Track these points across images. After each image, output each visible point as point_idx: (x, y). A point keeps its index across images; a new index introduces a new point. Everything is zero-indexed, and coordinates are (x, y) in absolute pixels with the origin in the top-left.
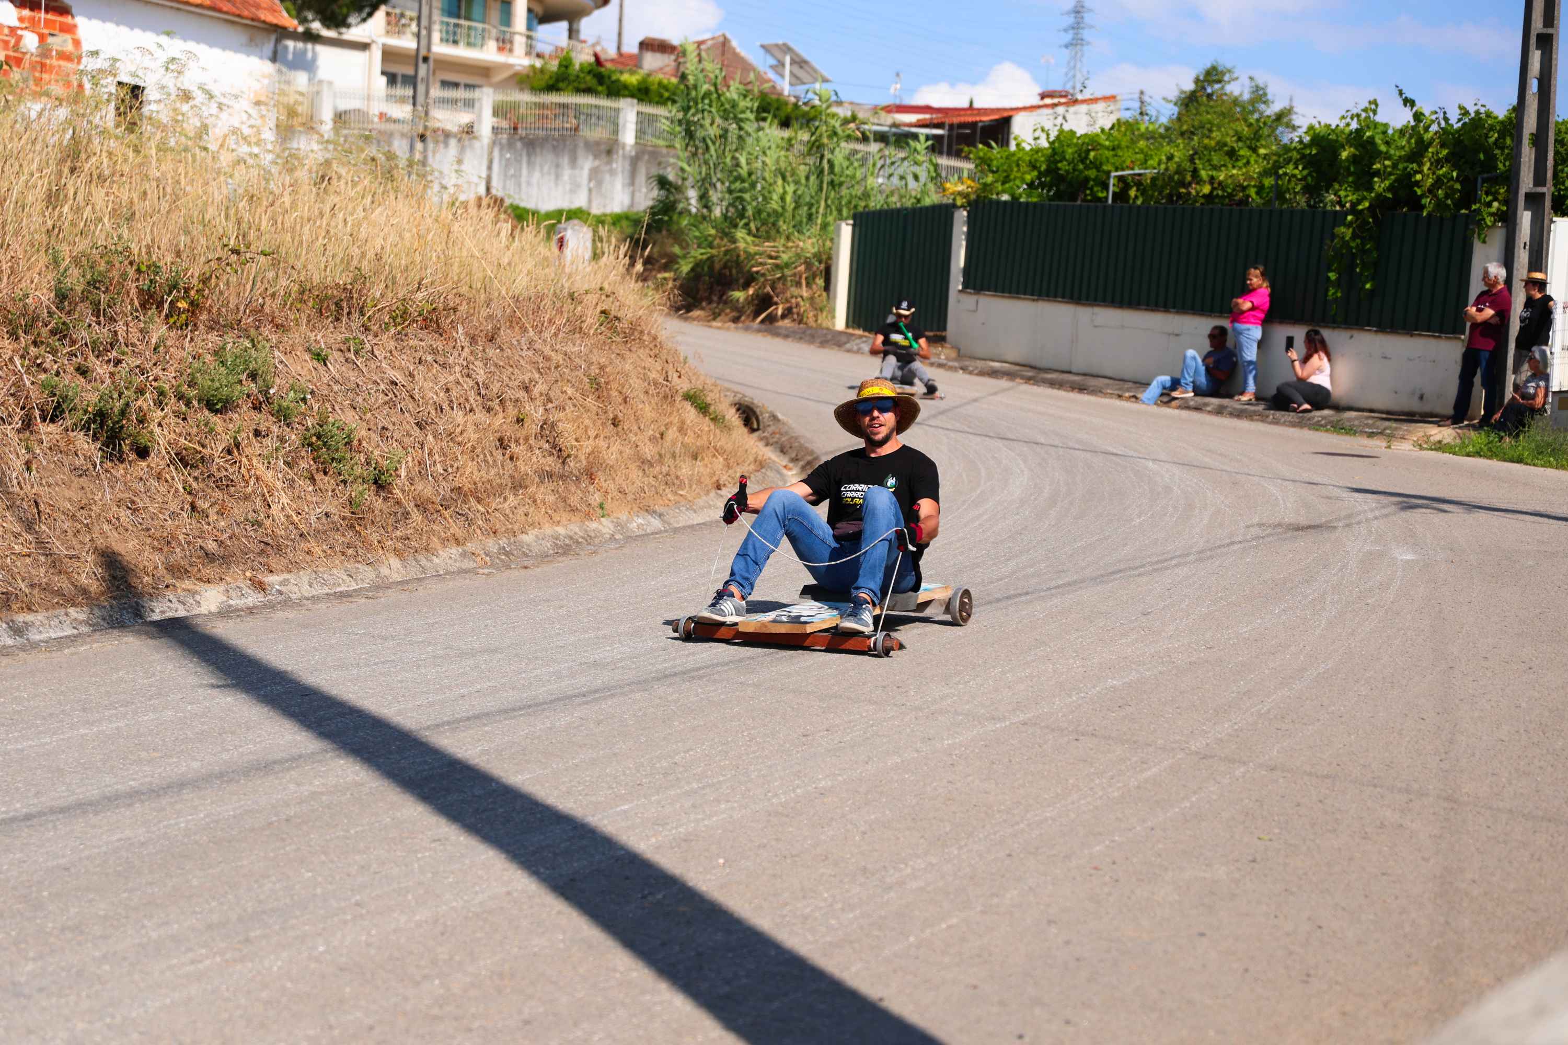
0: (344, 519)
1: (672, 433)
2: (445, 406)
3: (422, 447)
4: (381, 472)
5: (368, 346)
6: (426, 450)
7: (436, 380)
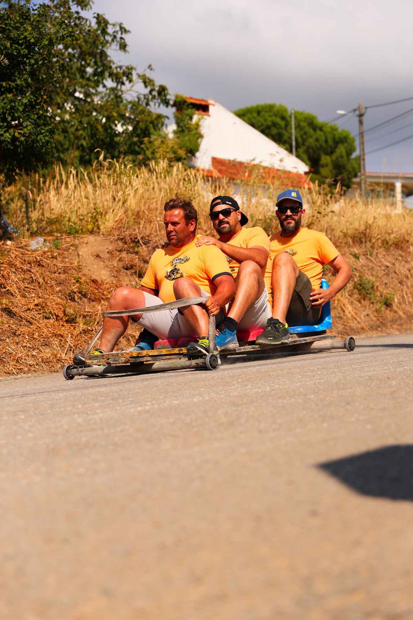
0: (375, 316)
2: (409, 276)
3: (402, 291)
4: (387, 299)
5: (374, 253)
6: (404, 292)
7: (404, 266)
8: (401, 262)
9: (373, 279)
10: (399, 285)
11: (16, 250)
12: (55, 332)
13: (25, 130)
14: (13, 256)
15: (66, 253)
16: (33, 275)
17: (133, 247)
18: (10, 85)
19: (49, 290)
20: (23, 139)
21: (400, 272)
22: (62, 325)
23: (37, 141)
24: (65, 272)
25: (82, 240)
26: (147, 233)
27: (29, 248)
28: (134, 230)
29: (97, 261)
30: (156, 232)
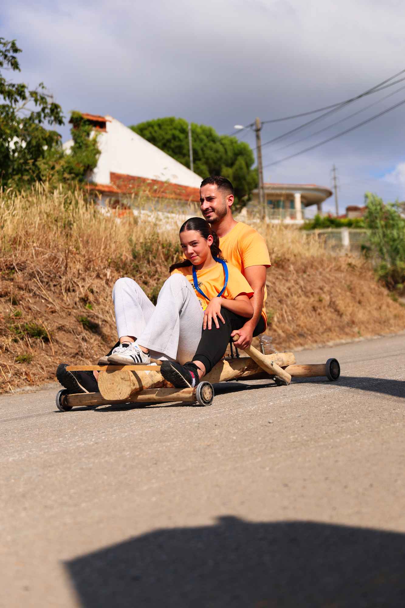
1: (384, 307)
2: (289, 295)
3: (282, 310)
6: (284, 311)
7: (284, 285)
8: (281, 281)
10: (279, 304)
17: (8, 274)
21: (280, 291)
26: (23, 259)
28: (11, 256)
30: (33, 258)
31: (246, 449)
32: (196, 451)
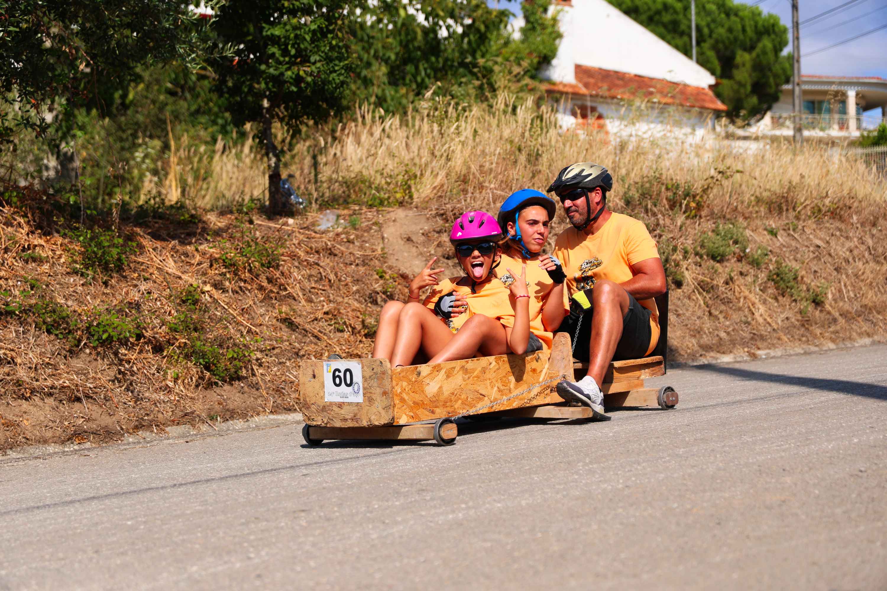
0: (798, 320)
2: (851, 260)
3: (840, 282)
4: (817, 295)
5: (800, 227)
6: (842, 284)
7: (843, 245)
8: (838, 239)
9: (796, 266)
10: (835, 273)
11: (299, 232)
12: (350, 350)
13: (313, 68)
14: (295, 241)
15: (366, 234)
16: (321, 270)
18: (293, 5)
19: (343, 290)
20: (309, 79)
21: (838, 255)
22: (360, 341)
23: (330, 82)
24: (364, 264)
25: (388, 216)
27: (317, 228)
28: (459, 201)
29: (407, 246)
30: (489, 204)
31: (838, 511)
32: (769, 508)
